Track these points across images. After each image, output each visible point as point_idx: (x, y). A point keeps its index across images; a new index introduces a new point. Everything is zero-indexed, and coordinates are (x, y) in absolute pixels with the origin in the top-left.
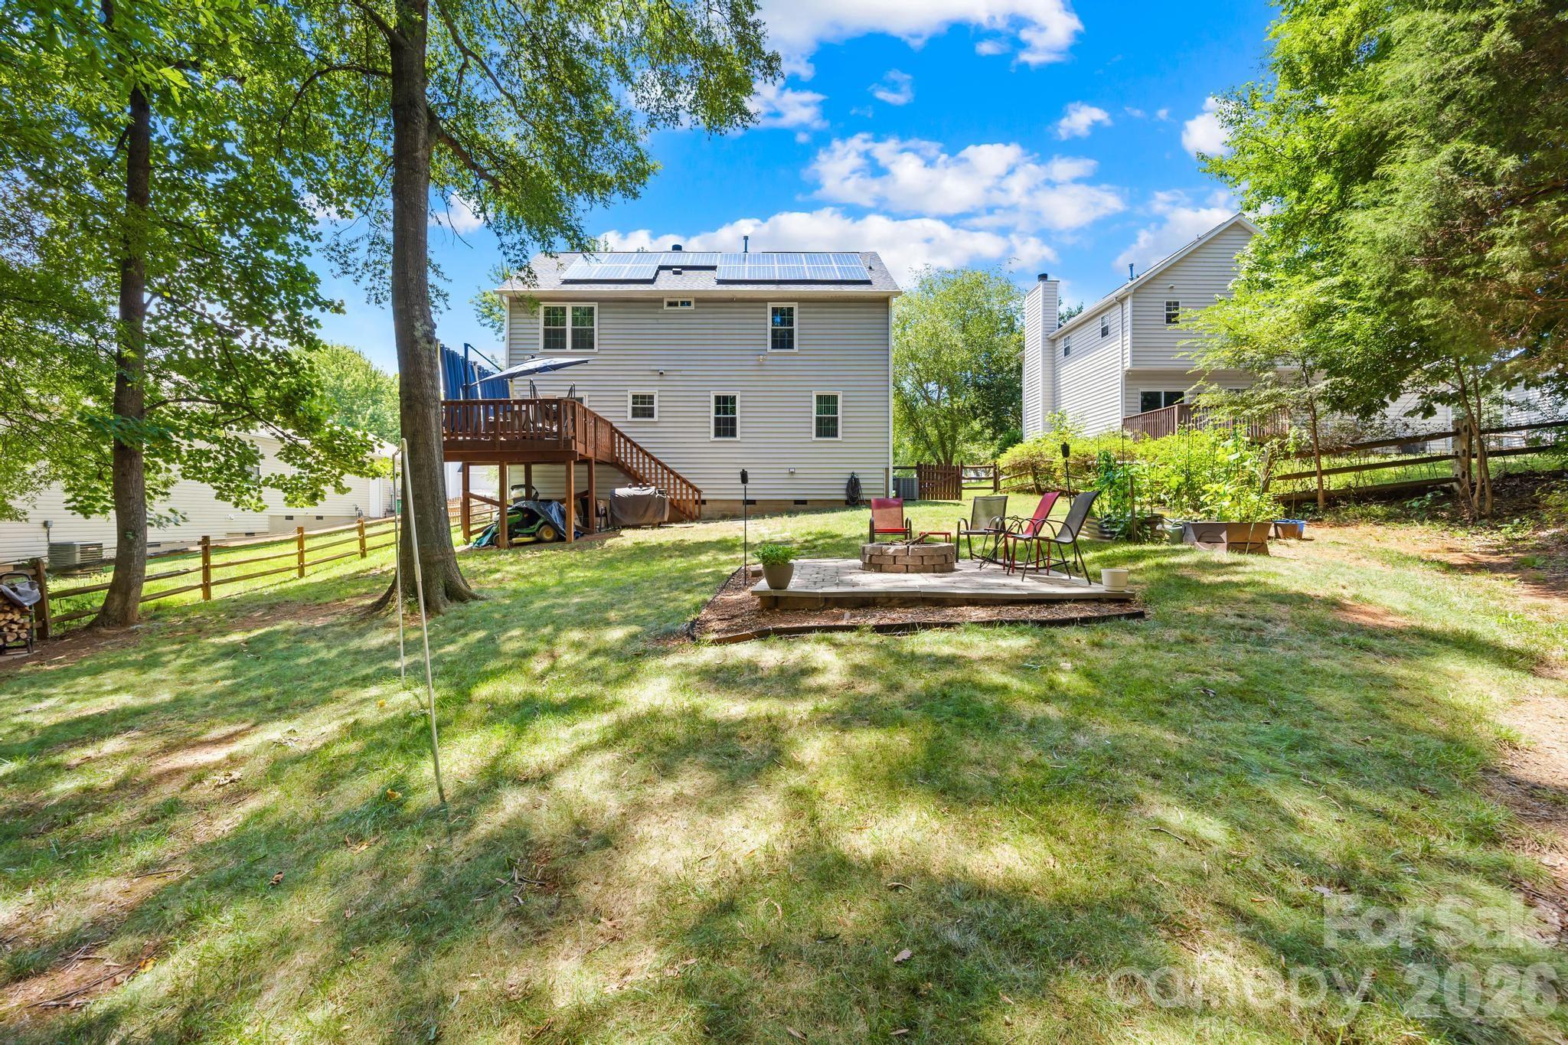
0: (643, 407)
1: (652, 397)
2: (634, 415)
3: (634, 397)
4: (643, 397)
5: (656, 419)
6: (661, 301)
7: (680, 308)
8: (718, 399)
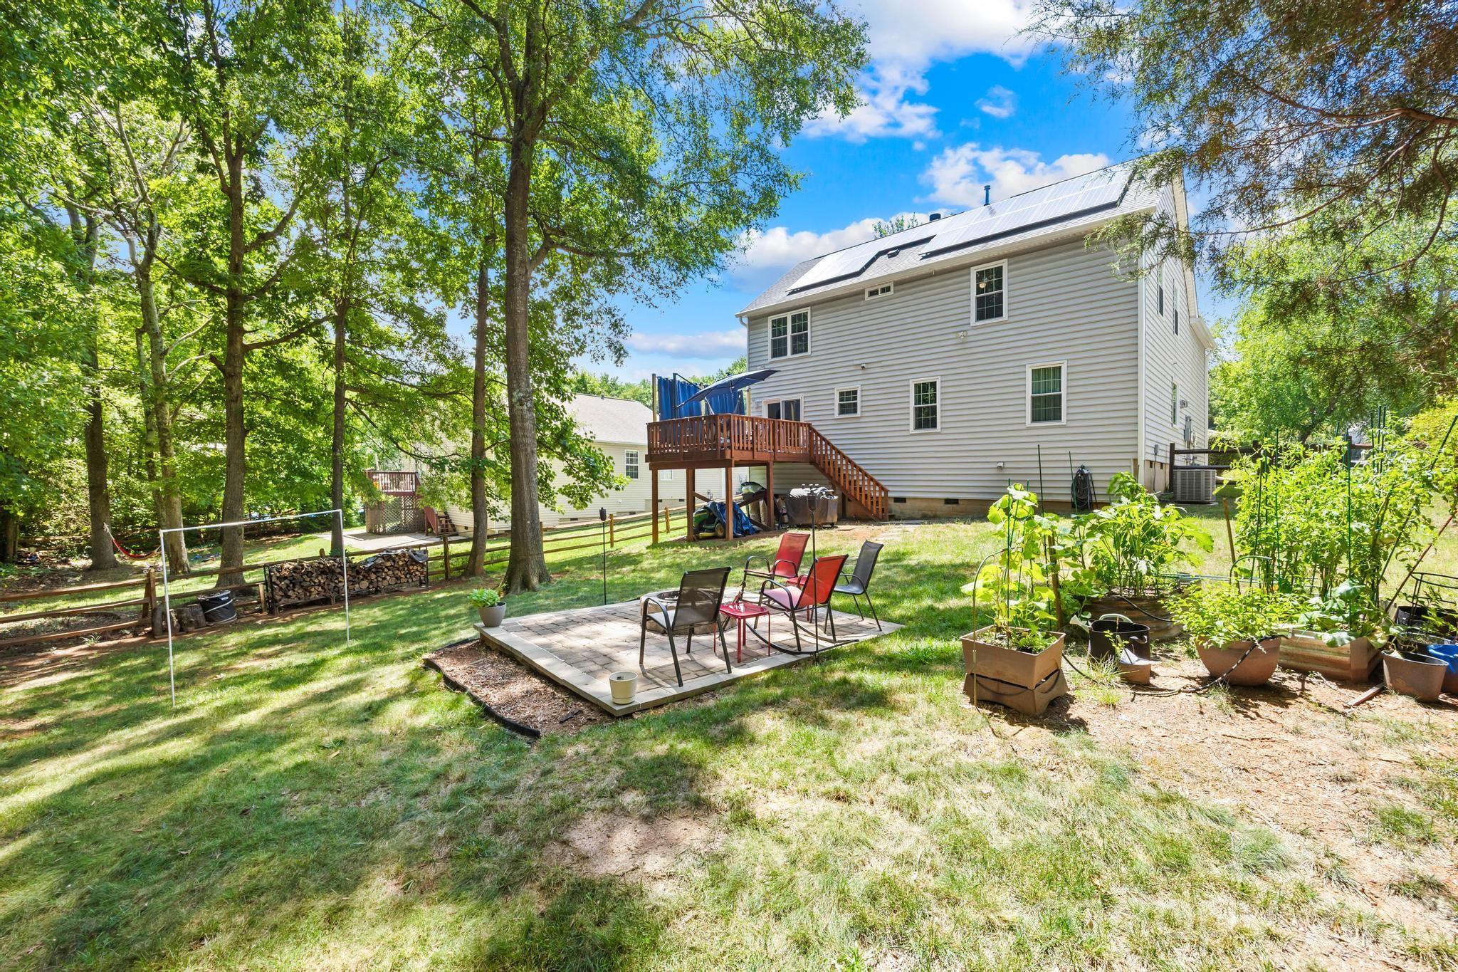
0: (848, 404)
1: (855, 392)
2: (842, 412)
3: (841, 394)
4: (848, 393)
5: (859, 414)
6: (862, 292)
7: (880, 295)
8: (917, 386)
